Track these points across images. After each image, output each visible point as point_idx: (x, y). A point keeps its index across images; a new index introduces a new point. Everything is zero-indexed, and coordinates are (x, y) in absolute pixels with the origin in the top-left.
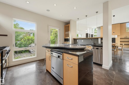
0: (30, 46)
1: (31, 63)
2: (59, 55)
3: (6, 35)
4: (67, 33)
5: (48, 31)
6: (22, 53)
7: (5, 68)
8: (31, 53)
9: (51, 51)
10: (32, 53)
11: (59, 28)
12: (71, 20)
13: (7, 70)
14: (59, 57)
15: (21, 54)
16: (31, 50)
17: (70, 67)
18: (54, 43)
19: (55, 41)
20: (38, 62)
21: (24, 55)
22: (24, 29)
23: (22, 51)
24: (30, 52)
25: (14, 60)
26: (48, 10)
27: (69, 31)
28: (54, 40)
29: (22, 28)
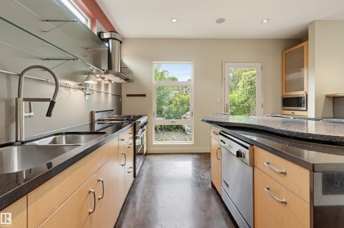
0: (185, 118)
1: (182, 155)
2: (243, 150)
3: (144, 95)
4: (293, 76)
5: (223, 79)
6: (170, 130)
7: (141, 154)
8: (186, 134)
9: (220, 134)
10: (188, 133)
11: (259, 65)
12: (313, 22)
13: (144, 159)
14: (239, 154)
15: (170, 133)
16: (187, 128)
17: (279, 201)
18: (247, 110)
19: (249, 108)
20: (196, 156)
21: (174, 135)
22: (177, 80)
23: (171, 126)
24: (184, 130)
25: (155, 143)
26: (220, 21)
27: (305, 70)
28: (245, 105)
29: (174, 79)
